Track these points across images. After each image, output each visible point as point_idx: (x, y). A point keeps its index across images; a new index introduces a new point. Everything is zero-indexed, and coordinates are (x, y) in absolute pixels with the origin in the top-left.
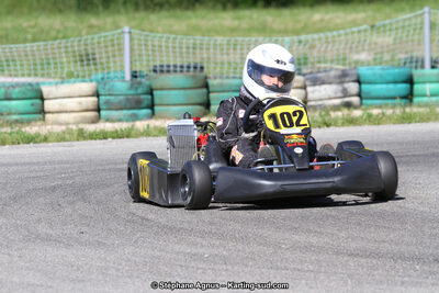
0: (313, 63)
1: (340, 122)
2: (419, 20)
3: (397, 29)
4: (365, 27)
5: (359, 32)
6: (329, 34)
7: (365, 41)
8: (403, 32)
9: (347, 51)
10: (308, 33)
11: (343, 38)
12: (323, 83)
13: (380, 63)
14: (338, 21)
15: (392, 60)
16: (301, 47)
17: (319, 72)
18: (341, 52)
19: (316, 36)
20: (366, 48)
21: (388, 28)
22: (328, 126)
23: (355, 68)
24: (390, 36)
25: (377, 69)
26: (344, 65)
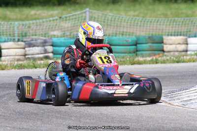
0: (29, 36)
1: (42, 66)
2: (84, 15)
3: (72, 19)
4: (56, 18)
5: (53, 20)
6: (38, 21)
7: (56, 25)
8: (75, 21)
9: (47, 30)
10: (27, 20)
11: (45, 23)
12: (34, 46)
13: (64, 36)
14: (43, 15)
15: (70, 35)
16: (23, 27)
17: (32, 40)
18: (44, 30)
19: (31, 22)
20: (57, 28)
21: (68, 18)
22: (36, 68)
23: (51, 39)
24: (69, 22)
25: (62, 40)
26: (45, 37)
